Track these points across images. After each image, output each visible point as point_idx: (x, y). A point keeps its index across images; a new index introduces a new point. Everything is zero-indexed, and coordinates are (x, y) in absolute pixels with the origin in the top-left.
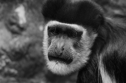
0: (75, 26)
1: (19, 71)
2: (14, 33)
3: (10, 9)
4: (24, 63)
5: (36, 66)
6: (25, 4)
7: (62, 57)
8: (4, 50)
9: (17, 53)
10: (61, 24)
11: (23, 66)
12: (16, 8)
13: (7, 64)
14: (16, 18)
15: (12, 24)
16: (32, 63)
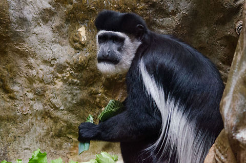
0: (120, 34)
1: (81, 81)
2: (76, 48)
3: (73, 29)
4: (85, 74)
5: (95, 76)
6: (86, 24)
7: (109, 58)
8: (69, 63)
9: (79, 66)
10: (107, 32)
11: (84, 76)
12: (79, 28)
13: (71, 74)
14: (79, 36)
15: (75, 41)
16: (91, 74)
